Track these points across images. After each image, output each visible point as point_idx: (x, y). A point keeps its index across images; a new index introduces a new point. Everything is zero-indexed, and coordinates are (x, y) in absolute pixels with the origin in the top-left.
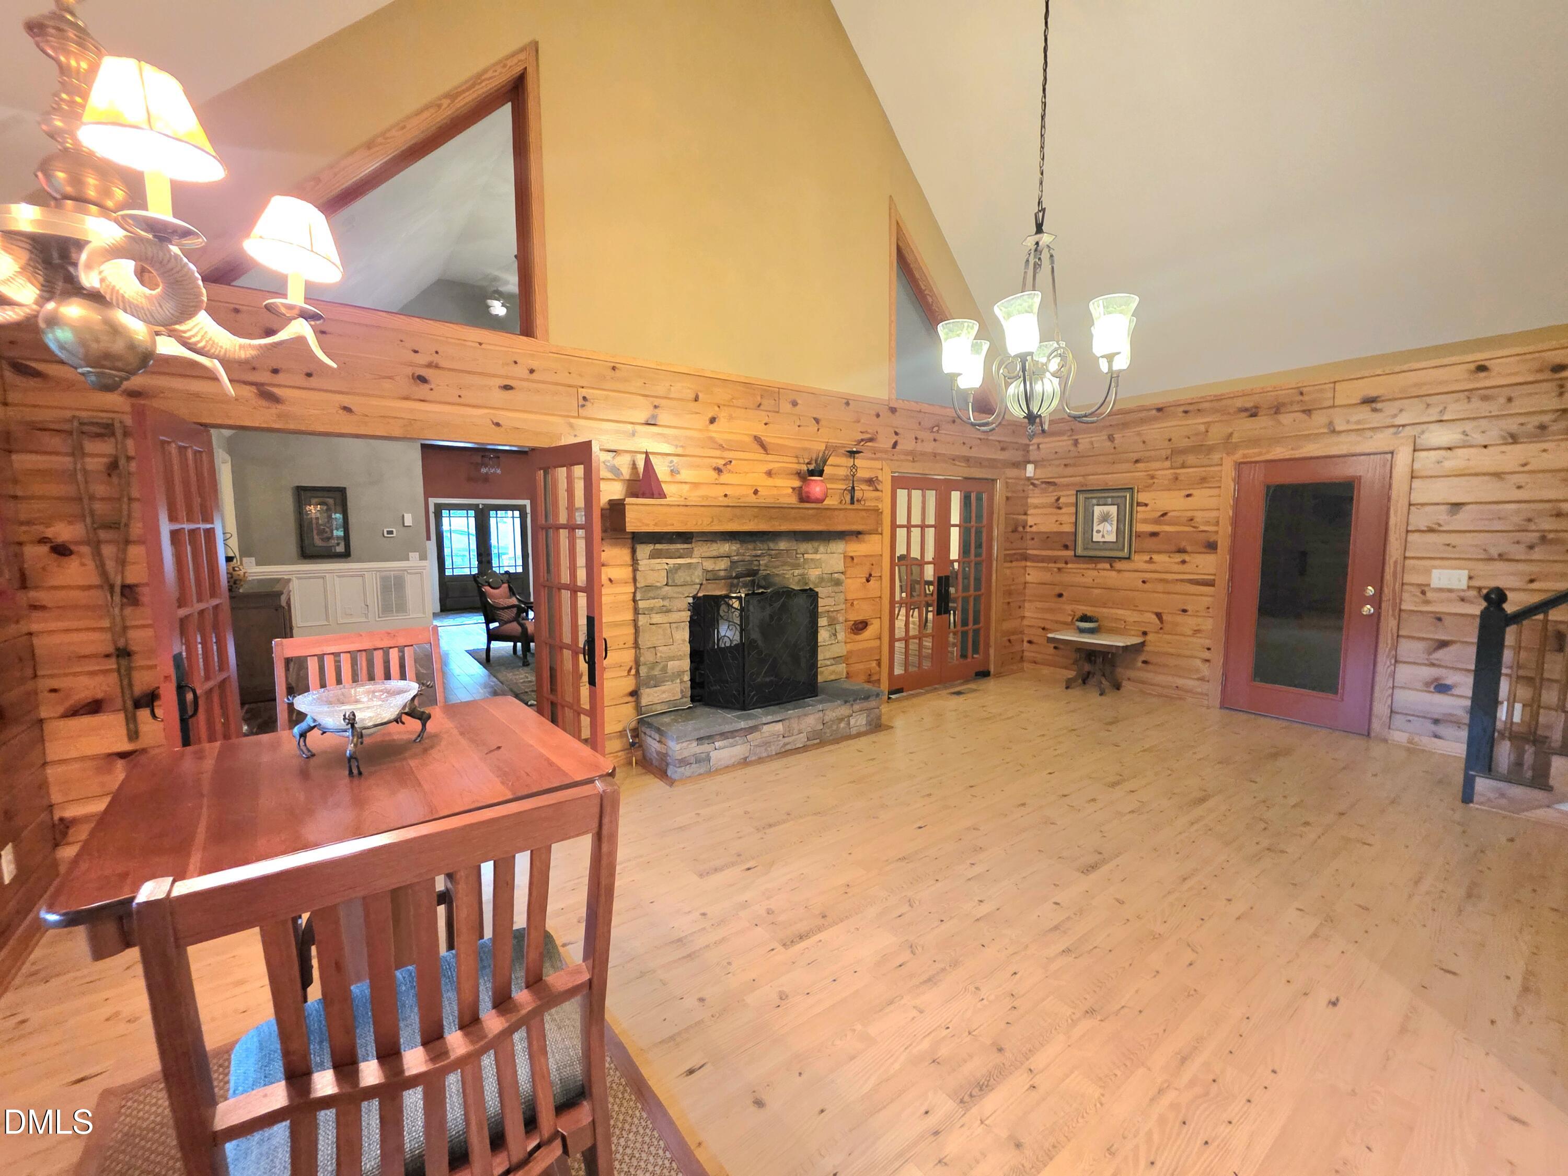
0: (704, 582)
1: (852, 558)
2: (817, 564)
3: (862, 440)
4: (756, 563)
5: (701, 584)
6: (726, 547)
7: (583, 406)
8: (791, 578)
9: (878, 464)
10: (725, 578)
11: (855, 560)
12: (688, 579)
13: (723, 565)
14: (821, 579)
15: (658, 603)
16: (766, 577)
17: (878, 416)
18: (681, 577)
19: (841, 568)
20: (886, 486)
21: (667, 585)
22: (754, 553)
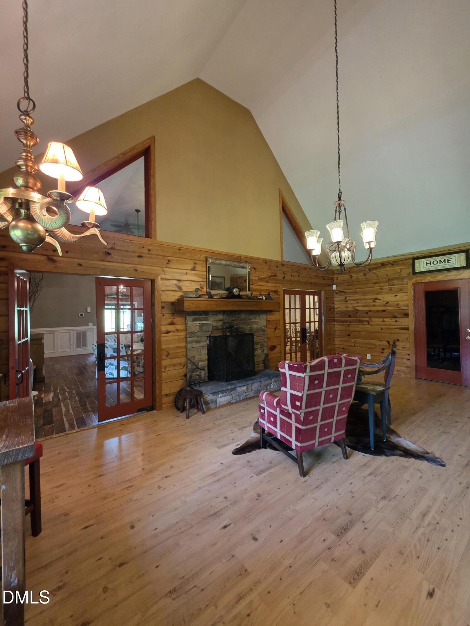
0: (213, 330)
2: (256, 323)
3: (272, 276)
4: (233, 323)
5: (212, 331)
6: (221, 317)
7: (168, 263)
8: (246, 329)
9: (278, 285)
10: (221, 329)
11: (270, 322)
12: (207, 329)
13: (220, 323)
14: (257, 329)
15: (195, 339)
16: (237, 329)
17: (277, 267)
18: (205, 328)
19: (265, 325)
20: (281, 293)
21: (198, 332)
22: (232, 319)
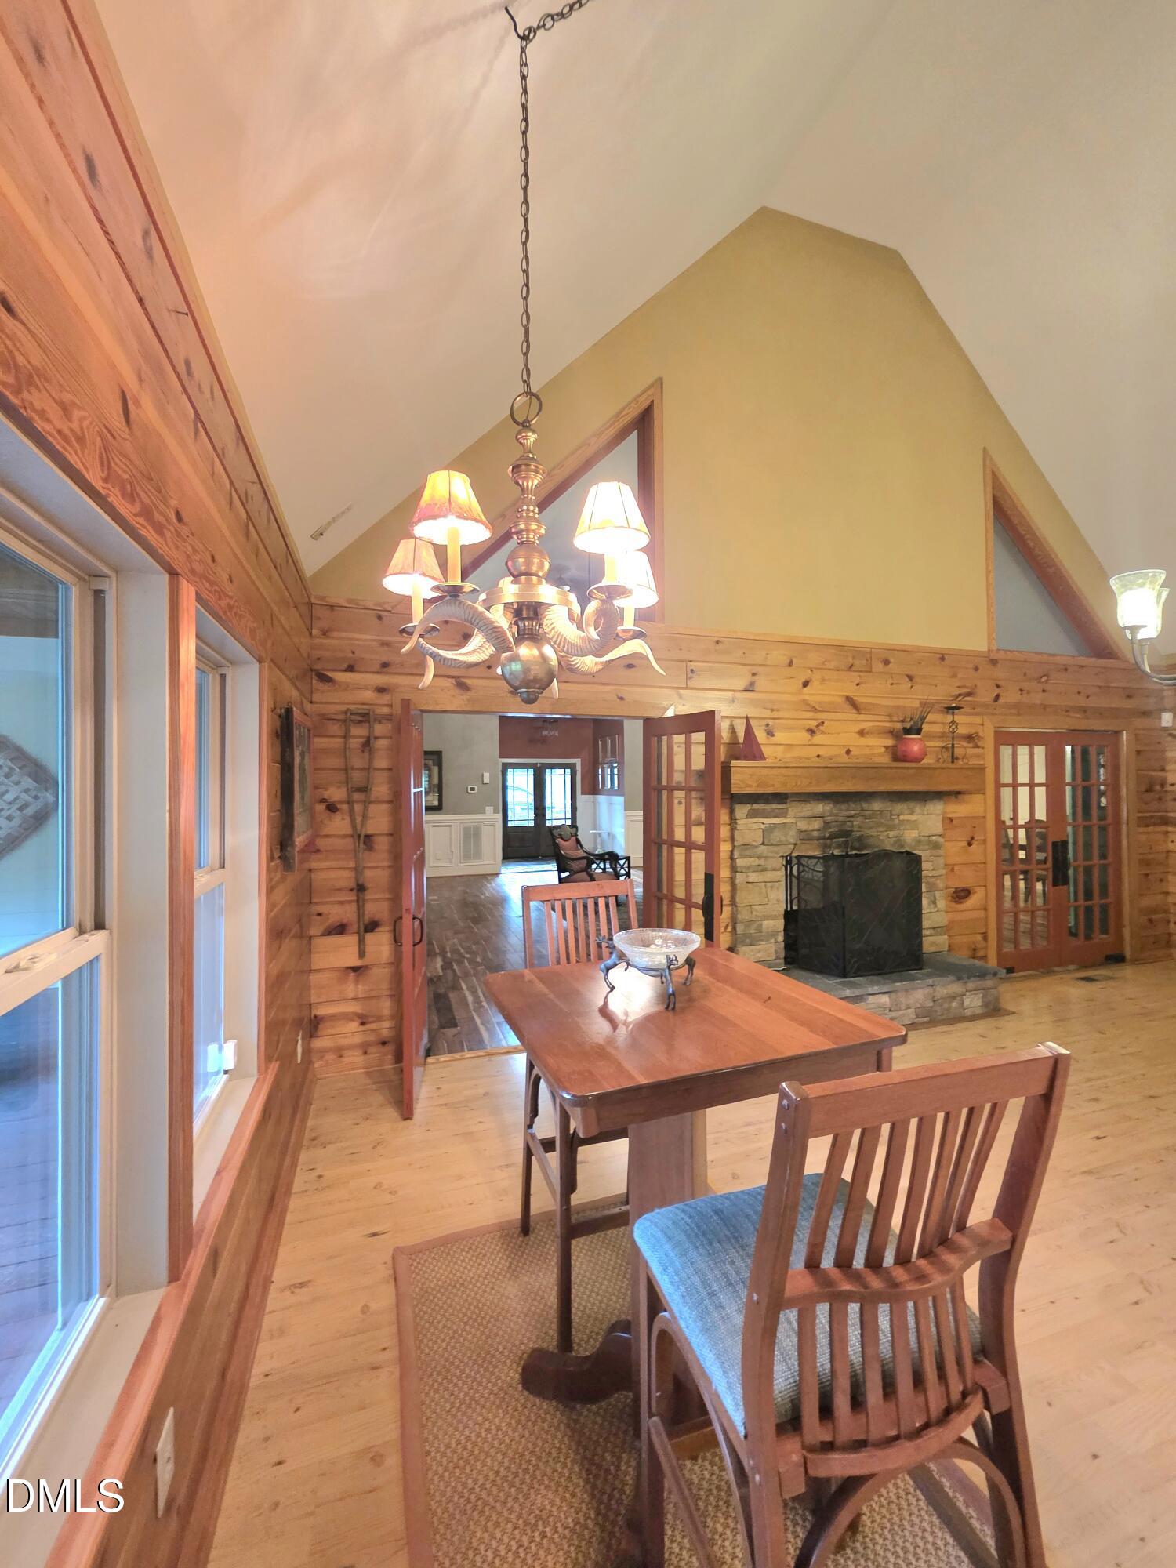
0: (799, 842)
1: (951, 820)
2: (914, 825)
3: (960, 695)
4: (848, 823)
5: (795, 844)
6: (820, 808)
7: (691, 678)
8: (885, 839)
9: (978, 720)
10: (818, 839)
11: (955, 822)
12: (783, 838)
13: (817, 824)
14: (919, 842)
15: (754, 861)
16: (860, 838)
17: (976, 669)
18: (777, 836)
19: (939, 829)
20: (989, 742)
21: (763, 844)
22: (848, 813)
